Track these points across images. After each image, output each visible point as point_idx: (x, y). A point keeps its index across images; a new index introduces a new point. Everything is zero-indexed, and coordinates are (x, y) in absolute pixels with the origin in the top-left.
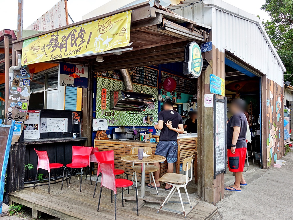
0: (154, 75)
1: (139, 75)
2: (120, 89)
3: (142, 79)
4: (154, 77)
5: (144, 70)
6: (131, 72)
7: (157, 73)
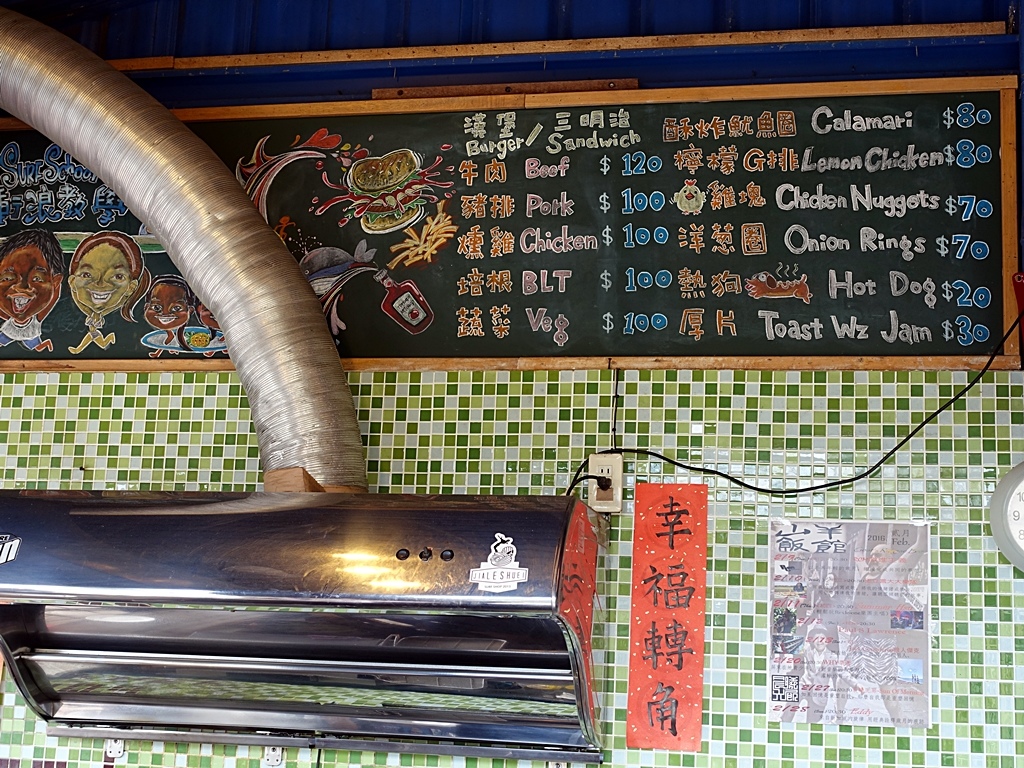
0: (890, 182)
1: (567, 242)
2: (216, 464)
3: (638, 280)
4: (896, 206)
5: (669, 150)
6: (418, 228)
7: (988, 135)
